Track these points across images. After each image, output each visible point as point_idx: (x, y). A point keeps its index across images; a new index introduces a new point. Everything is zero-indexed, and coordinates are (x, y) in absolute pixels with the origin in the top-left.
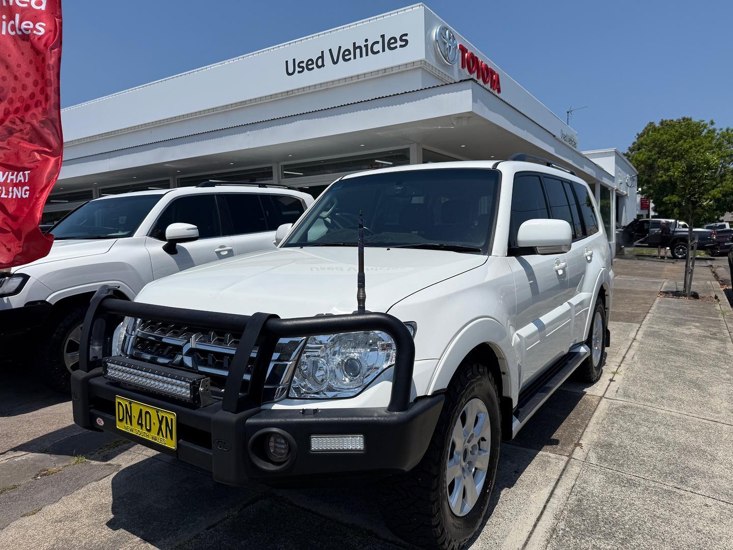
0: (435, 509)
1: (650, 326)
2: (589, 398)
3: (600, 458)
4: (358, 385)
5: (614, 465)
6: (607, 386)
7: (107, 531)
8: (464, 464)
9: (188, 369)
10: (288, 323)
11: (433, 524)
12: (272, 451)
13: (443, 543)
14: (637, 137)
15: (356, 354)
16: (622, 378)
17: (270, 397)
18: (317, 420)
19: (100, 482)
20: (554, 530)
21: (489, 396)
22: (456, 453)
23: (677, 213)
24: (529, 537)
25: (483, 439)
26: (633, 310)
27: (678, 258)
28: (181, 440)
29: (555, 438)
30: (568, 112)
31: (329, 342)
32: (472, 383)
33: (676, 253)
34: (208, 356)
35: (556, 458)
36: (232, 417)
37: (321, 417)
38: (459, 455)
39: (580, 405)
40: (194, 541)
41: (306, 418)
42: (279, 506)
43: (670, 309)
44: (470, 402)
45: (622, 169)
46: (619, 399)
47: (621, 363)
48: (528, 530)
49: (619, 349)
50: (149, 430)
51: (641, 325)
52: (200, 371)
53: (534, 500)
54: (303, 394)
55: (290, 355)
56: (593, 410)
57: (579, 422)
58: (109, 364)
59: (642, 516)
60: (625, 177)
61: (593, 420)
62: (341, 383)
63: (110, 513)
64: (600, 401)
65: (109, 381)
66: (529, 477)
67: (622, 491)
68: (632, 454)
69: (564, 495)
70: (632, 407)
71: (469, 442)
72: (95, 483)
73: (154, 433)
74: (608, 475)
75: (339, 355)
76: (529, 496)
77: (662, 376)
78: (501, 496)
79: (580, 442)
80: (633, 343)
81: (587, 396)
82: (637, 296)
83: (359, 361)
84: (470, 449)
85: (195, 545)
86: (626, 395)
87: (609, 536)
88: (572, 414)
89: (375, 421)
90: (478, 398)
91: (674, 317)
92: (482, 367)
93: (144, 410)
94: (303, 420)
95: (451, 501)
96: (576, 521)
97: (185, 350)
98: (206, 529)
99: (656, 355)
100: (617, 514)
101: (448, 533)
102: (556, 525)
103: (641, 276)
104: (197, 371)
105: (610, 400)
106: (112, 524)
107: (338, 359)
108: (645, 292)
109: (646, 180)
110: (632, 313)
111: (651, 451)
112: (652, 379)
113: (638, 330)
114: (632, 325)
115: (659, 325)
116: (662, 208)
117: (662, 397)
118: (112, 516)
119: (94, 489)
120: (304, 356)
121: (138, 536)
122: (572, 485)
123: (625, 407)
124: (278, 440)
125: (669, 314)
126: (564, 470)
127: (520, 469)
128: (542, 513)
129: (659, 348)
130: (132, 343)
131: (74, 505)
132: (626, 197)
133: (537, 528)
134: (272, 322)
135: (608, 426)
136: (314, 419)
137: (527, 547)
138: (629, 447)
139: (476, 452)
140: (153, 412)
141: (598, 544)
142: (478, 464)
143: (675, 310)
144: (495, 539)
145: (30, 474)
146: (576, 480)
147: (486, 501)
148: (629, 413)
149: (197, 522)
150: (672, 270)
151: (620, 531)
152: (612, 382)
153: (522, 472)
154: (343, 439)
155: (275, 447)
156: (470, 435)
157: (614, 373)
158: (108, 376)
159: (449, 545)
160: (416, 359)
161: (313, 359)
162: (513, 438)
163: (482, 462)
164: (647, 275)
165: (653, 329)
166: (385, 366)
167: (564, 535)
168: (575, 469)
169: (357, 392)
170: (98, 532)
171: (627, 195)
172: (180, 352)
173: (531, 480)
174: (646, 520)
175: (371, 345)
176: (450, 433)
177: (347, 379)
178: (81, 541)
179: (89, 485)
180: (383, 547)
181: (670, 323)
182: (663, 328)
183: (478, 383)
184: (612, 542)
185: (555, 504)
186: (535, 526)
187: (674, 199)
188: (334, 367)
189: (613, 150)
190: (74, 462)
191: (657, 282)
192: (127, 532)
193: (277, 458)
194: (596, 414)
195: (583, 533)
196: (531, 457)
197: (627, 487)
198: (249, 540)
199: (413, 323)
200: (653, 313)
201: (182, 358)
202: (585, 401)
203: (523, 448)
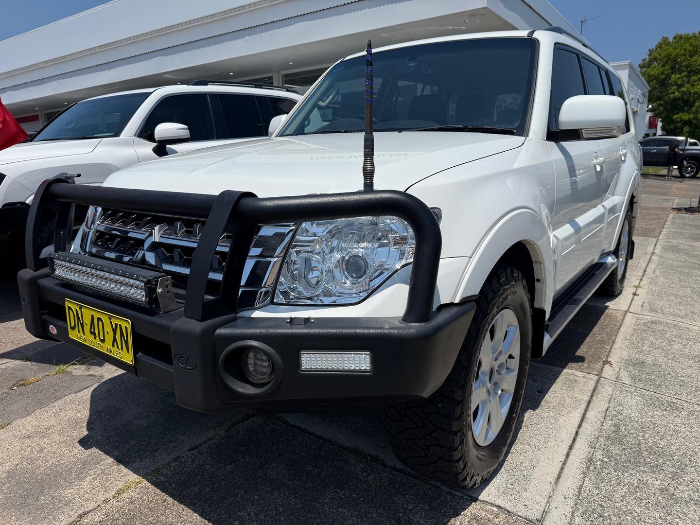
0: (457, 441)
1: (667, 240)
2: (613, 312)
3: (633, 378)
4: (362, 289)
5: (651, 385)
6: (630, 300)
7: (78, 450)
8: (489, 385)
9: (151, 268)
10: (268, 203)
11: (454, 458)
12: (251, 370)
13: (465, 479)
14: (649, 53)
15: (360, 250)
16: (646, 292)
17: (249, 301)
18: (309, 331)
19: (79, 394)
20: (590, 461)
21: (522, 306)
22: (481, 373)
23: (687, 132)
24: (562, 469)
25: (511, 357)
26: (647, 225)
27: (686, 177)
28: (140, 353)
29: (580, 355)
30: (582, 22)
31: (325, 233)
32: (505, 290)
33: (685, 171)
34: (174, 252)
35: (583, 377)
36: (196, 326)
37: (314, 328)
38: (485, 376)
39: (603, 320)
40: (173, 464)
41: (293, 329)
42: (272, 425)
43: (686, 224)
44: (501, 313)
45: (634, 84)
46: (646, 314)
47: (643, 276)
48: (560, 460)
49: (639, 263)
50: (103, 341)
51: (657, 240)
52: (164, 270)
53: (564, 424)
54: (292, 299)
55: (275, 250)
56: (619, 325)
57: (604, 338)
58: (56, 261)
59: (691, 445)
60: (637, 92)
61: (621, 336)
62: (340, 286)
63: (85, 429)
64: (625, 316)
65: (59, 282)
66: (555, 398)
67: (664, 416)
68: (670, 374)
69: (598, 419)
70: (661, 323)
71: (496, 360)
72: (73, 395)
73: (108, 344)
74: (645, 397)
75: (338, 252)
76: (557, 420)
77: (689, 290)
78: (525, 419)
79: (609, 360)
80: (652, 257)
81: (610, 311)
82: (650, 212)
83: (365, 259)
84: (496, 368)
85: (175, 469)
86: (652, 310)
87: (656, 469)
88: (596, 329)
89: (385, 333)
90: (509, 308)
91: (691, 232)
92: (517, 271)
93: (97, 316)
94: (290, 331)
95: (474, 427)
96: (615, 450)
97: (147, 245)
98: (189, 451)
99: (679, 270)
100: (662, 443)
101: (471, 467)
102: (593, 455)
103: (649, 194)
104: (161, 270)
105: (636, 315)
106: (85, 443)
107: (337, 256)
108: (656, 208)
109: (657, 96)
110: (647, 228)
111: (690, 371)
112: (678, 293)
113: (656, 245)
114: (648, 240)
115: (676, 239)
116: (672, 127)
117: (693, 313)
118: (86, 433)
119: (72, 402)
120: (293, 251)
121: (111, 457)
122: (606, 408)
123: (653, 322)
124: (259, 356)
125: (685, 229)
126: (594, 390)
127: (544, 388)
128: (574, 440)
129: (681, 262)
130: (91, 239)
131: (46, 419)
132: (636, 113)
133: (571, 458)
134: (246, 201)
135: (638, 342)
136: (305, 331)
137: (561, 480)
138: (664, 366)
139: (503, 372)
140: (105, 319)
141: (645, 478)
142: (505, 386)
143: (691, 225)
144: (521, 471)
145: (7, 384)
146: (609, 402)
147: (512, 427)
148: (659, 329)
149: (179, 442)
150: (681, 189)
151: (668, 463)
152: (635, 297)
153: (547, 392)
154: (343, 357)
155: (256, 364)
156: (498, 352)
157: (637, 287)
158: (56, 275)
159: (471, 481)
160: (442, 255)
161: (303, 255)
162: (543, 355)
163: (509, 382)
164: (655, 193)
165: (671, 244)
166: (398, 266)
167: (602, 468)
168: (606, 390)
169: (362, 298)
170: (68, 451)
171: (637, 112)
172: (141, 248)
173: (558, 401)
174: (697, 450)
175: (379, 239)
176: (478, 350)
177: (348, 282)
178: (47, 461)
179: (66, 397)
180: (390, 476)
181: (688, 238)
182: (682, 243)
183: (512, 290)
184: (661, 476)
185: (588, 429)
186: (568, 455)
187: (685, 118)
188: (332, 266)
189: (627, 62)
190: (54, 372)
191: (667, 199)
192: (100, 452)
193: (258, 379)
194: (622, 329)
195: (625, 465)
196: (556, 376)
197: (669, 411)
198: (235, 464)
199: (437, 210)
200: (669, 229)
201: (144, 254)
202: (609, 316)
203: (546, 366)
